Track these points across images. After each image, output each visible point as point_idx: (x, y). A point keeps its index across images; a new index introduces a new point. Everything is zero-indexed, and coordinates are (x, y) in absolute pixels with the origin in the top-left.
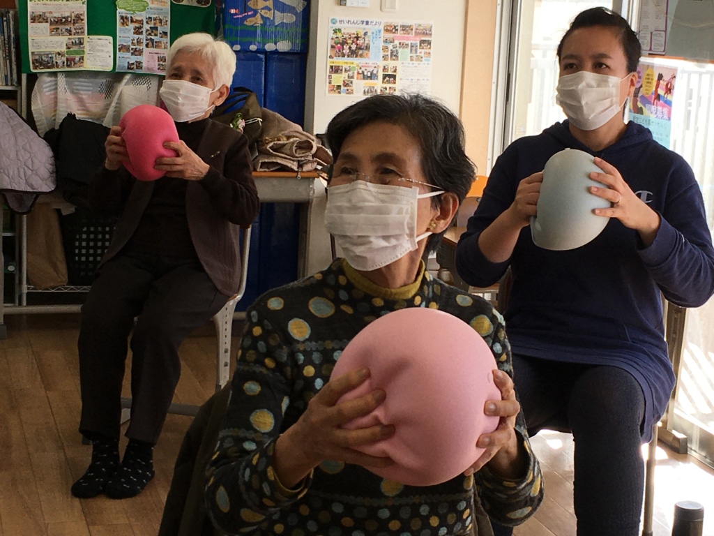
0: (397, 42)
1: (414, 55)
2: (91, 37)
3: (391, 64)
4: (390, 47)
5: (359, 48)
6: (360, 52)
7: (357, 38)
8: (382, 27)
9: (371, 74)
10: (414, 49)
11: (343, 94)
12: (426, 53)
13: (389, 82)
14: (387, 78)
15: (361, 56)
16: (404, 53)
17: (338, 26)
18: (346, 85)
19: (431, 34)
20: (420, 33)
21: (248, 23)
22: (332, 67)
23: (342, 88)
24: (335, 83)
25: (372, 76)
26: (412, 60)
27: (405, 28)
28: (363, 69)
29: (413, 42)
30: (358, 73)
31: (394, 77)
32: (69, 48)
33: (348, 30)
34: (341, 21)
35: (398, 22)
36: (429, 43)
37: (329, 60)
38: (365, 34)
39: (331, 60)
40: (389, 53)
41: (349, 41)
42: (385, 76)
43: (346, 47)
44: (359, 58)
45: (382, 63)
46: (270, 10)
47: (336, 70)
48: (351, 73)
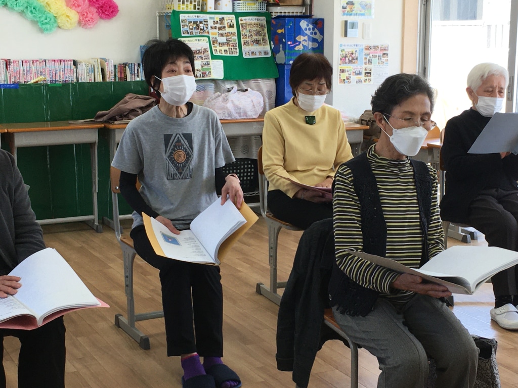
0: (371, 55)
1: (380, 61)
2: (213, 60)
3: (369, 66)
4: (368, 57)
5: (353, 59)
6: (354, 61)
7: (352, 54)
8: (364, 47)
9: (359, 72)
10: (380, 58)
11: (346, 84)
12: (386, 60)
13: (368, 76)
14: (367, 74)
15: (354, 63)
16: (375, 60)
17: (343, 48)
18: (348, 79)
19: (388, 50)
20: (382, 50)
21: (297, 48)
22: (341, 70)
23: (346, 80)
24: (342, 78)
25: (359, 74)
26: (379, 64)
27: (375, 47)
28: (355, 70)
29: (380, 54)
30: (353, 72)
31: (370, 73)
32: (202, 67)
33: (348, 50)
34: (344, 45)
35: (372, 44)
36: (387, 55)
37: (340, 66)
38: (356, 51)
39: (341, 66)
40: (367, 61)
41: (348, 56)
42: (366, 73)
43: (347, 59)
44: (353, 64)
45: (364, 66)
46: (306, 41)
47: (343, 71)
48: (349, 72)
